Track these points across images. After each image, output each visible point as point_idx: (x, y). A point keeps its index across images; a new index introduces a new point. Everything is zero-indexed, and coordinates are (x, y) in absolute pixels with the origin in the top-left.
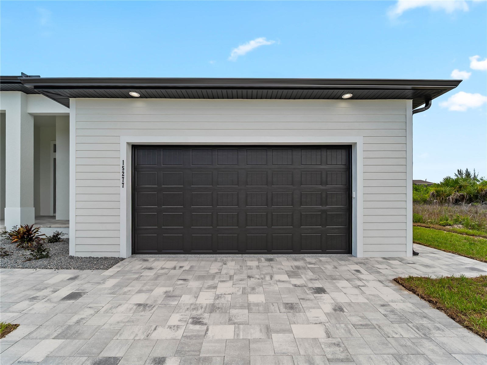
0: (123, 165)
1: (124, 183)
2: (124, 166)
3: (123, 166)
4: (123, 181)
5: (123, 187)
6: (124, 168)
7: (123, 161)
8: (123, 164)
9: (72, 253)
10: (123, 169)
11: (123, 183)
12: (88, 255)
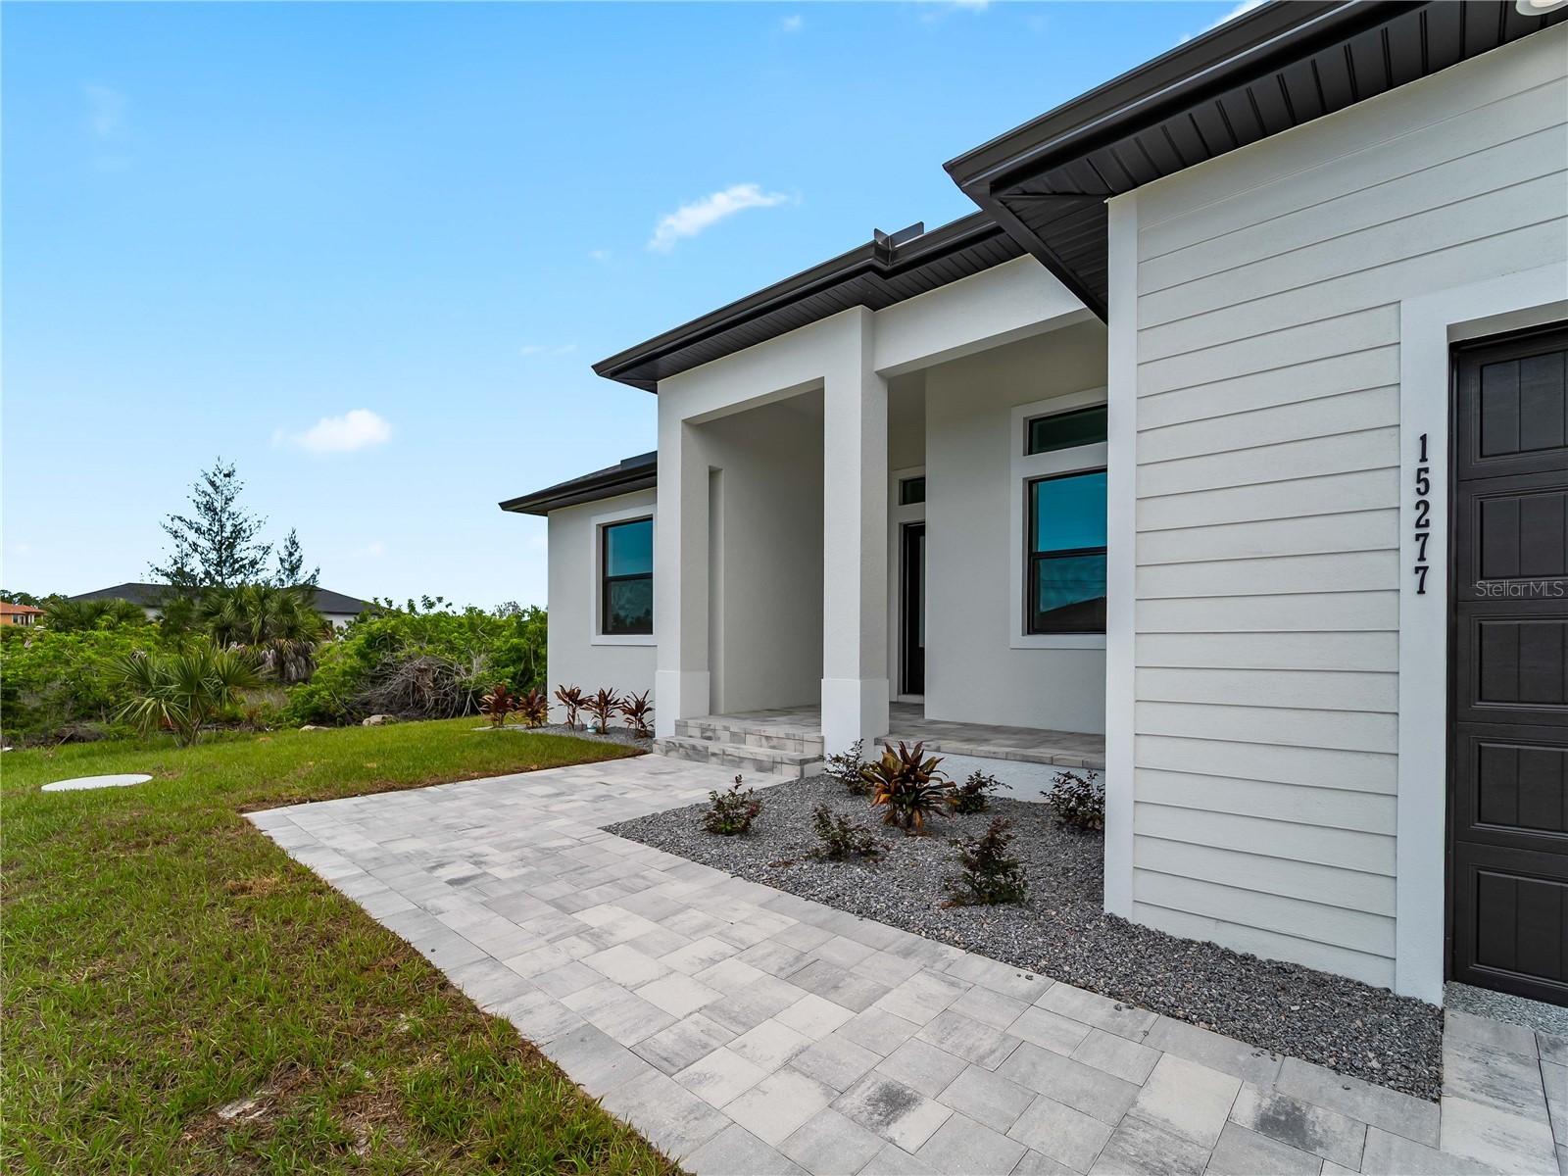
0: (1424, 465)
1: (1425, 569)
2: (1426, 470)
3: (1420, 470)
4: (1422, 558)
5: (1421, 591)
6: (1426, 481)
7: (1424, 438)
8: (1424, 459)
9: (1118, 900)
10: (1422, 486)
11: (1422, 570)
12: (1200, 933)
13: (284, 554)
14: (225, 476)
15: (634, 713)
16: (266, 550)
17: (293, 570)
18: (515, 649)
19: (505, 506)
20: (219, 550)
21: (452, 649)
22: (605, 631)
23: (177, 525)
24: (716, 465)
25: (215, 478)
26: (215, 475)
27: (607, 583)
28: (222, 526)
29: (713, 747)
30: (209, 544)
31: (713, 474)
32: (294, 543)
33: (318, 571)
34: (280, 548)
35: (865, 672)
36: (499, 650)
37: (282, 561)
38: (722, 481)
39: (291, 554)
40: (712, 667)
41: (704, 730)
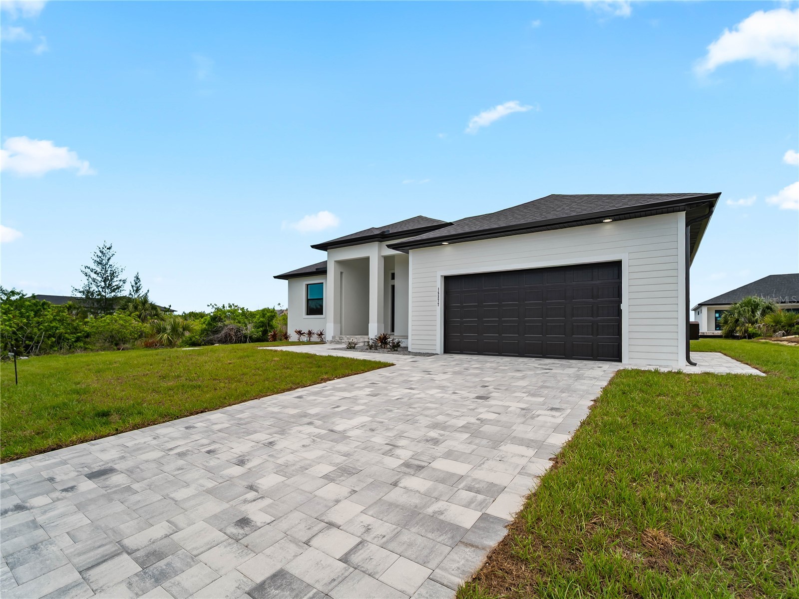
1: (439, 303)
5: (438, 306)
6: (439, 293)
7: (439, 288)
13: (133, 283)
14: (108, 249)
15: (319, 335)
16: (124, 281)
17: (137, 290)
18: (262, 322)
19: (275, 277)
20: (105, 281)
21: (239, 322)
22: (307, 314)
23: (88, 271)
24: (342, 271)
25: (103, 250)
26: (103, 248)
27: (308, 300)
28: (106, 271)
29: (343, 341)
30: (100, 279)
31: (341, 273)
32: (138, 278)
33: (148, 291)
34: (131, 280)
35: (378, 322)
36: (256, 322)
37: (132, 286)
38: (344, 275)
39: (136, 284)
40: (341, 323)
41: (340, 338)
